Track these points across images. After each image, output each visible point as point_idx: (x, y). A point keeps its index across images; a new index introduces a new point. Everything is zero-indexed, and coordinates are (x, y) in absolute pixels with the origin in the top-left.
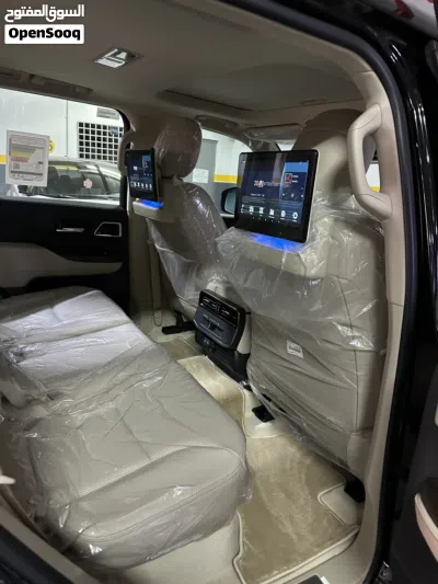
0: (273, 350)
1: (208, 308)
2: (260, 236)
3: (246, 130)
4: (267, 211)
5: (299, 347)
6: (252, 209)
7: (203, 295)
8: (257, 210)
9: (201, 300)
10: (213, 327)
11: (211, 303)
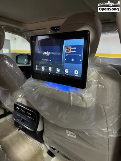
0: (58, 133)
1: (20, 111)
2: (51, 83)
3: (24, 32)
4: (54, 69)
5: (73, 134)
6: (43, 68)
7: (15, 105)
8: (47, 68)
9: (15, 108)
10: (23, 121)
11: (20, 109)
